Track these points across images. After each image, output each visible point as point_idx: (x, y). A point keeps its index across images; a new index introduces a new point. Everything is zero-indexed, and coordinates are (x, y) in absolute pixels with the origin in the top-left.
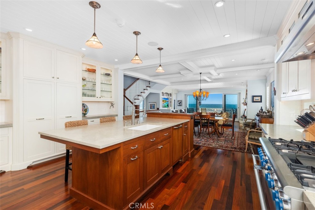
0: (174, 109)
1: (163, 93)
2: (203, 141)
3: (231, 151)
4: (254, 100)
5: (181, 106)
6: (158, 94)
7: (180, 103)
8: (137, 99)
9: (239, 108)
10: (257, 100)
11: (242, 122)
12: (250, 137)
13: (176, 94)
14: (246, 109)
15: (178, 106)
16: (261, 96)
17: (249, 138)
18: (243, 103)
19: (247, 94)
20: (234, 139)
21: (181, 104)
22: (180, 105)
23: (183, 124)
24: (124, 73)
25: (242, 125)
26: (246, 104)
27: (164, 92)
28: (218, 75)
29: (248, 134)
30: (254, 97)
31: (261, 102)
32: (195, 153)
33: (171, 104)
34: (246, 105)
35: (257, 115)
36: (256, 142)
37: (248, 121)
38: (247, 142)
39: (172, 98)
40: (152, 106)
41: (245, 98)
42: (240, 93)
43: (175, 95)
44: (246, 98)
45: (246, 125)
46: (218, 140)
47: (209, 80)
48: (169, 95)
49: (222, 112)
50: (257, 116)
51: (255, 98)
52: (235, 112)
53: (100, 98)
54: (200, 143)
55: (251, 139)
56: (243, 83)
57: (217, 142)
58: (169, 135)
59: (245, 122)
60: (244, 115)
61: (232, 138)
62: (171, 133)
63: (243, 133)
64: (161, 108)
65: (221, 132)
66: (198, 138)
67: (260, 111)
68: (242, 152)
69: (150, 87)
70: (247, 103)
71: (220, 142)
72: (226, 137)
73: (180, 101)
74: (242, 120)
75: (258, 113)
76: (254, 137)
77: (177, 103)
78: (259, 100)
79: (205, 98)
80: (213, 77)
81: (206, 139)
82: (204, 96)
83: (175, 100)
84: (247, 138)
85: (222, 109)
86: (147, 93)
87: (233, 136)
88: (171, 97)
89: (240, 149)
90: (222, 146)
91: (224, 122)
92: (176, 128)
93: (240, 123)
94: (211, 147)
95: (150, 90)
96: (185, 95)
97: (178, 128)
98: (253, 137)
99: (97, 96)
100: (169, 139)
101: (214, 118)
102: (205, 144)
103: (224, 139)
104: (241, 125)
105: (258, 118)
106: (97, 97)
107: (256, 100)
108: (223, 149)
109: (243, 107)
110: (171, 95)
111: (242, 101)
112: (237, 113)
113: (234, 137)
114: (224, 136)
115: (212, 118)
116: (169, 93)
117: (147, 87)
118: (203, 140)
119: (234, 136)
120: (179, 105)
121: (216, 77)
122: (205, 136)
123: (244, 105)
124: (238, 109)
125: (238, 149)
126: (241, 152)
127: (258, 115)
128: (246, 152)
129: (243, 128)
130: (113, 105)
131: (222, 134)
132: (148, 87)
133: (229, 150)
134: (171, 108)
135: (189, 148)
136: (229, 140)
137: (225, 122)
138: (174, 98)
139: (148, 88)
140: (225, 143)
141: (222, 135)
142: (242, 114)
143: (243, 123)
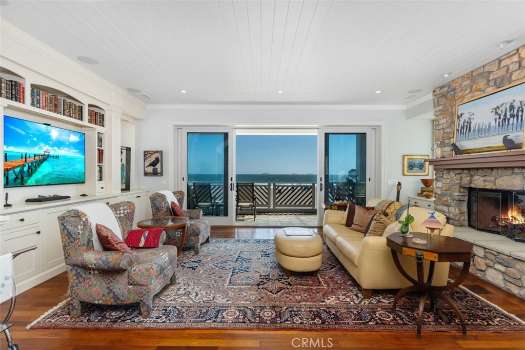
0: (127, 188)
5: (161, 174)
7: (153, 164)
14: (400, 185)
15: (146, 174)
21: (158, 166)
22: (155, 170)
33: (105, 164)
73: (157, 152)
77: (138, 165)
83: (128, 149)
88: (100, 129)
120: (150, 170)
124: (369, 185)
134: (99, 184)
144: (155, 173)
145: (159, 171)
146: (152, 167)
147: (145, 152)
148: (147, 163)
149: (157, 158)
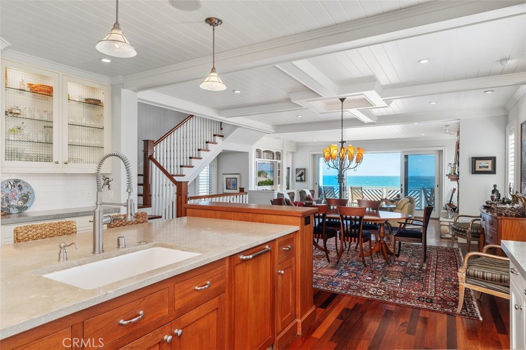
0: (288, 188)
1: (258, 151)
2: (345, 278)
3: (419, 309)
4: (477, 169)
5: (305, 181)
6: (245, 154)
7: (300, 176)
8: (187, 167)
9: (440, 186)
10: (484, 167)
11: (447, 221)
12: (471, 272)
13: (293, 153)
14: (454, 190)
15: (297, 181)
16: (493, 159)
17: (468, 275)
18: (449, 176)
19: (458, 153)
20: (427, 270)
21: (303, 177)
22: (301, 179)
23: (277, 242)
24: (139, 99)
25: (446, 228)
26: (455, 177)
27: (262, 151)
28: (386, 105)
29: (466, 264)
30: (477, 161)
31: (493, 172)
32: (317, 317)
33: (280, 177)
34: (457, 179)
35: (485, 207)
36: (488, 288)
37: (461, 220)
38: (463, 285)
39: (282, 162)
40: (231, 183)
41: (453, 162)
42: (442, 151)
43: (290, 156)
44: (457, 163)
45: (458, 230)
46: (386, 273)
47: (365, 119)
48: (275, 155)
49: (398, 196)
50: (485, 211)
51: (479, 164)
52: (429, 196)
53: (66, 163)
54: (338, 282)
55: (475, 277)
56: (447, 128)
57: (383, 280)
58: (212, 287)
59: (455, 223)
60: (450, 204)
61: (421, 266)
62: (227, 276)
63: (449, 251)
64: (253, 186)
65: (395, 250)
66: (334, 268)
67: (492, 198)
68: (448, 314)
69: (222, 136)
70: (458, 176)
71: (389, 281)
72: (407, 263)
74: (447, 217)
75: (487, 203)
76: (483, 272)
77: (294, 176)
78: (490, 169)
79: (354, 164)
80: (376, 112)
81: (353, 272)
82: (351, 159)
83: (289, 168)
84: (462, 274)
85: (399, 189)
86: (215, 150)
87: (425, 261)
88: (279, 161)
89: (444, 302)
90: (395, 292)
91: (401, 225)
92: (246, 260)
93: (441, 223)
94: (364, 296)
95: (221, 145)
96: (314, 155)
97: (253, 257)
98: (480, 274)
99: (55, 160)
100: (216, 300)
101: (377, 215)
102: (349, 287)
103: (401, 270)
104: (443, 228)
105: (488, 216)
106: (57, 163)
107: (480, 167)
108: (397, 305)
109: (449, 185)
110: (279, 155)
111: (447, 170)
112: (434, 197)
113: (428, 265)
114: (400, 262)
115: (372, 214)
116: (275, 152)
117: (214, 135)
118: (347, 274)
119: (427, 260)
120: (299, 178)
121: (383, 112)
122: (352, 262)
123: (452, 180)
124: (436, 190)
125: (438, 302)
126: (445, 313)
127: (488, 208)
128: (460, 314)
129: (450, 236)
130: (108, 184)
131: (398, 256)
132: (217, 137)
133: (412, 307)
134: (279, 186)
135: (299, 309)
136: (414, 274)
137: (403, 225)
138: (286, 162)
139: (218, 139)
140: (402, 282)
141: (396, 259)
142: (446, 201)
143: (448, 224)
144: (301, 180)
145: (303, 179)
147: (296, 169)
148: (298, 175)
149: (302, 173)
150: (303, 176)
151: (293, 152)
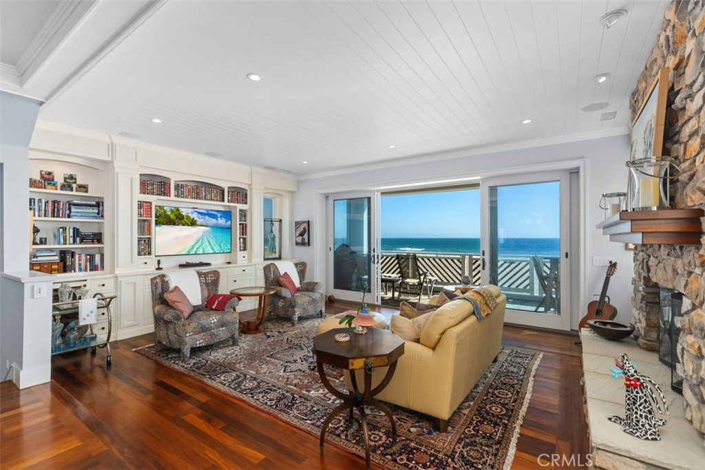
5: (308, 244)
7: (302, 234)
9: (573, 256)
14: (613, 266)
15: (297, 244)
21: (306, 236)
22: (303, 240)
33: (249, 236)
39: (251, 208)
42: (578, 170)
48: (227, 193)
73: (304, 222)
83: (279, 221)
88: (240, 206)
96: (327, 197)
120: (299, 239)
124: (564, 264)
134: (241, 254)
144: (303, 244)
145: (306, 240)
146: (301, 238)
147: (296, 222)
148: (298, 234)
149: (304, 229)
150: (307, 233)
151: (292, 192)
